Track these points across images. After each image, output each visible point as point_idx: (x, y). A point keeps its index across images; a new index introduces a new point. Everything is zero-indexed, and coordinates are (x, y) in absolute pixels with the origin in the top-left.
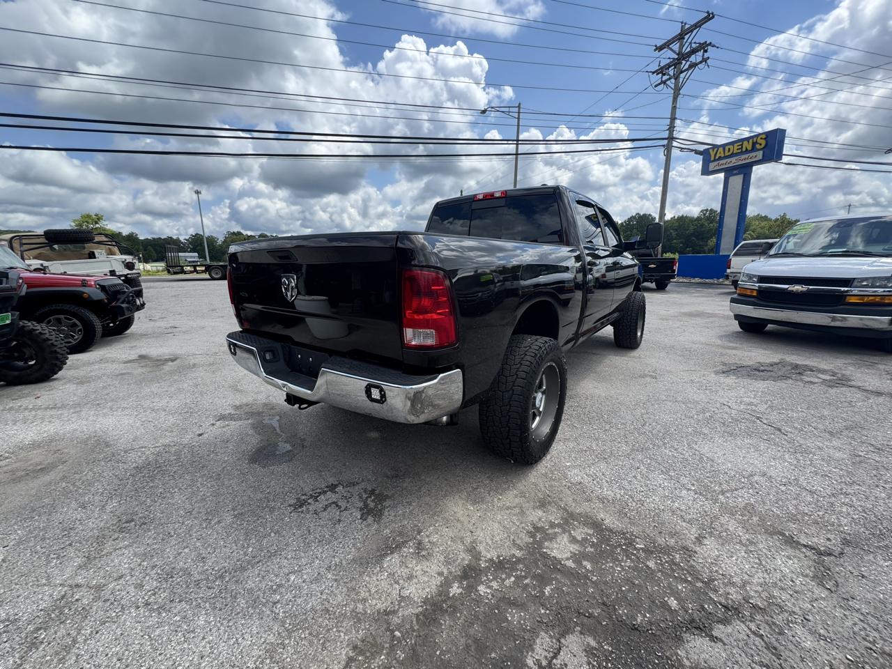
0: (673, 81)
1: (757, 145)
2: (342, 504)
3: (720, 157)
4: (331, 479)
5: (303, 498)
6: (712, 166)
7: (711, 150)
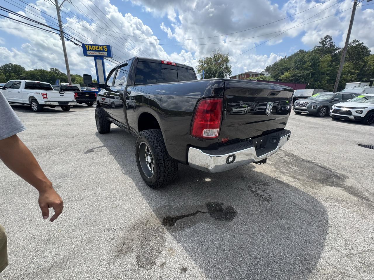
1: (105, 50)
2: (263, 189)
3: (91, 50)
4: (247, 192)
5: (262, 199)
6: (88, 53)
7: (86, 45)
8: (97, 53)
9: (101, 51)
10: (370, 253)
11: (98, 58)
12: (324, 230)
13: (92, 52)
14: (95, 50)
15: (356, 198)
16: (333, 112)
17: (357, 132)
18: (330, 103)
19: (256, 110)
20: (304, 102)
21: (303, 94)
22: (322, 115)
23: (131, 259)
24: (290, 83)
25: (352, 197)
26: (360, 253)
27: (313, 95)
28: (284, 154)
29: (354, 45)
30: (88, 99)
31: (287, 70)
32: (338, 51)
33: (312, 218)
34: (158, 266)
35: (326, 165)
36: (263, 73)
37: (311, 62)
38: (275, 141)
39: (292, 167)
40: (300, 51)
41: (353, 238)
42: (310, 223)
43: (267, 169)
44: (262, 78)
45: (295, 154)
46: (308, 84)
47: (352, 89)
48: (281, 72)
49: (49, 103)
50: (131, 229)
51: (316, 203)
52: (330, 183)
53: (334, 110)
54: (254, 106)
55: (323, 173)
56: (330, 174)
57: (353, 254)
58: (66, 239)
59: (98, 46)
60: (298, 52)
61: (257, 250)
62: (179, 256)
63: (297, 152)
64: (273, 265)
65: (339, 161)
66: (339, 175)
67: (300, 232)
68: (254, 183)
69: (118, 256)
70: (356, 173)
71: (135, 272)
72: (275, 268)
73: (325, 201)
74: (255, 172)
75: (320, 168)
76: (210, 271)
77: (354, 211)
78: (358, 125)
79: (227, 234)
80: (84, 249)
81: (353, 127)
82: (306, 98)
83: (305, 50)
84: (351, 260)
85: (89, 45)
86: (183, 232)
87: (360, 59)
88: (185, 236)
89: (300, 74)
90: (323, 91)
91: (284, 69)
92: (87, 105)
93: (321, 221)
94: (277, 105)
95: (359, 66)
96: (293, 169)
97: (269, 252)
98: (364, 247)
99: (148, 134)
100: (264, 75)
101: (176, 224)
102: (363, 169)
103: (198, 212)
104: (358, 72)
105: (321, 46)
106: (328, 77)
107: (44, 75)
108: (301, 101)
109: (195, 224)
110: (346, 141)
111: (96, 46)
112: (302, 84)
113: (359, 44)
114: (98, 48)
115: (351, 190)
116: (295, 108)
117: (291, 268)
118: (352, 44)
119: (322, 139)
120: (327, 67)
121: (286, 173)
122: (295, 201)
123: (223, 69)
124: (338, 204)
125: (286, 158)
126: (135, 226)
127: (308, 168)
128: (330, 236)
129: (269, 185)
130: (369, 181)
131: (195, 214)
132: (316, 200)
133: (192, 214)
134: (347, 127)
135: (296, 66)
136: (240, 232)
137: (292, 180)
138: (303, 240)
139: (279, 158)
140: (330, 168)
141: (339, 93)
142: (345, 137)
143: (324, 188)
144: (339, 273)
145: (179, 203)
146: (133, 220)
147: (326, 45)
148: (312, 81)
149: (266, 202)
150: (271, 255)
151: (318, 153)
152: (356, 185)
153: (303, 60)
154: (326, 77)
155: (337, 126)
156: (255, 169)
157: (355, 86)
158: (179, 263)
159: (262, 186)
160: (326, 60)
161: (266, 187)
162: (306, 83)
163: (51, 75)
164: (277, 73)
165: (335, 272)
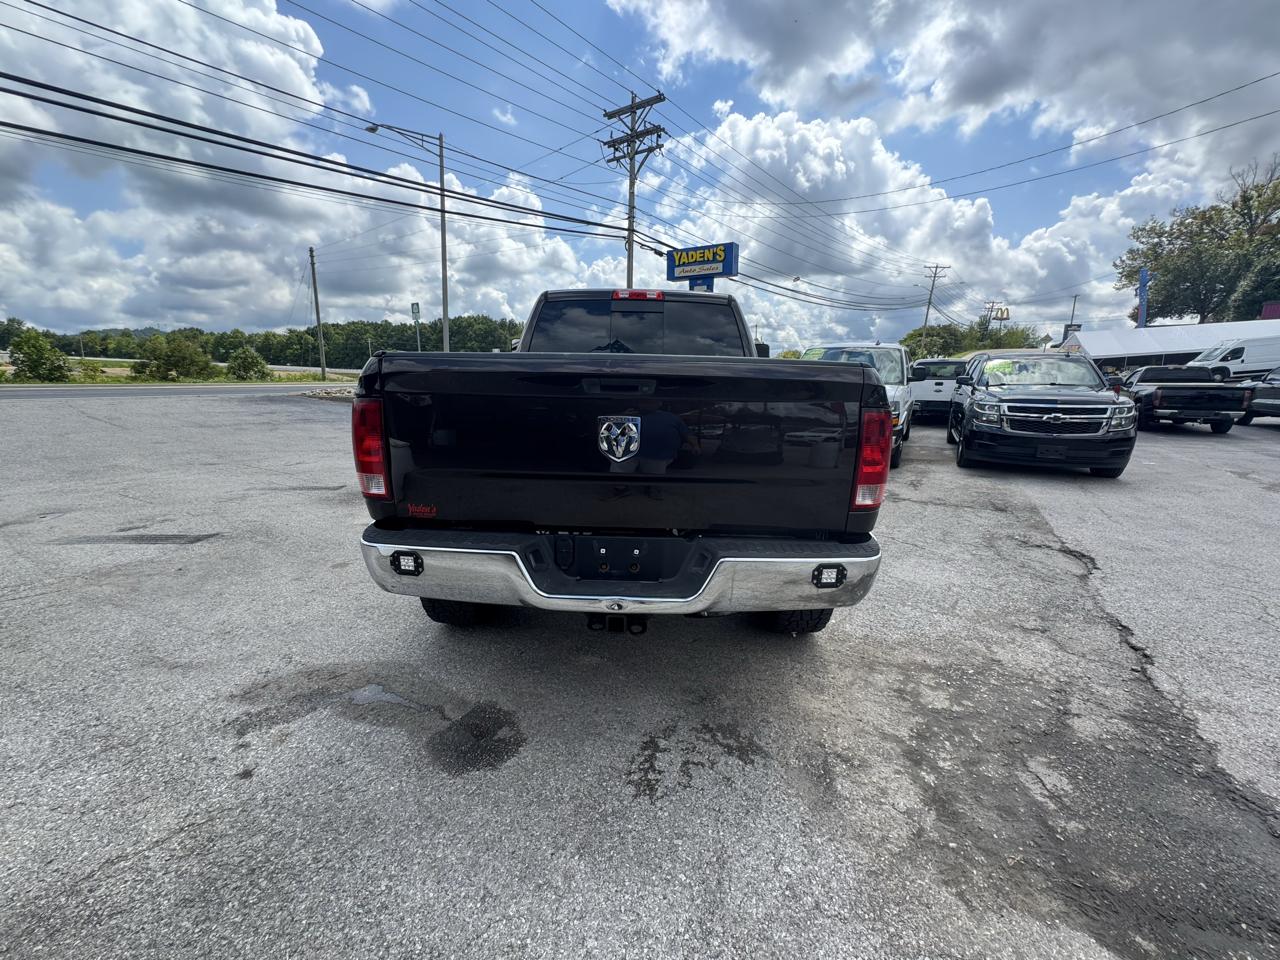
0: (628, 160)
1: (718, 257)
2: (698, 759)
3: (684, 263)
4: (633, 737)
5: (636, 778)
6: (678, 271)
7: (676, 252)
8: (697, 270)
9: (708, 262)
11: (699, 282)
13: (688, 268)
14: (696, 263)
23: (236, 712)
59: (702, 251)
62: (277, 752)
68: (705, 729)
69: (236, 697)
103: (438, 709)
109: (389, 725)
111: (698, 252)
114: (702, 255)
131: (428, 709)
158: (258, 760)
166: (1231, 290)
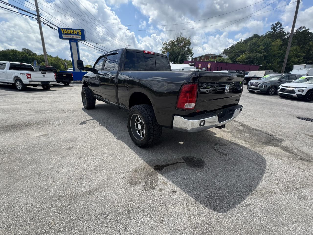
1: (79, 33)
2: (222, 148)
3: (66, 33)
4: (211, 150)
5: (222, 154)
6: (64, 36)
7: (61, 29)
8: (72, 37)
9: (75, 34)
10: (290, 182)
11: (73, 41)
12: (263, 171)
13: (67, 35)
14: (70, 34)
15: (288, 153)
16: (280, 91)
17: (298, 108)
18: (278, 83)
19: (217, 90)
20: (256, 82)
21: (256, 75)
22: (271, 93)
23: (140, 187)
24: (245, 64)
25: (285, 153)
26: (284, 183)
27: (265, 75)
28: (238, 125)
29: (301, 31)
30: (66, 79)
31: (242, 52)
32: (287, 36)
33: (256, 165)
34: (158, 191)
35: (270, 132)
36: (221, 55)
37: (264, 46)
38: (231, 112)
39: (244, 134)
40: (254, 35)
41: (281, 175)
42: (254, 168)
43: (226, 135)
44: (220, 60)
45: (246, 124)
46: (261, 66)
47: (299, 71)
48: (237, 55)
49: (33, 83)
50: (134, 172)
51: (259, 156)
52: (271, 144)
53: (281, 89)
54: (216, 87)
55: (267, 138)
56: (271, 138)
57: (280, 183)
58: (92, 178)
59: (73, 30)
60: (252, 36)
61: (219, 182)
62: (170, 185)
63: (249, 123)
64: (229, 189)
65: (280, 130)
66: (278, 139)
67: (248, 173)
68: (216, 145)
69: (131, 186)
70: (291, 137)
71: (144, 193)
72: (231, 190)
73: (266, 155)
74: (216, 137)
75: (265, 134)
76: (190, 192)
77: (285, 161)
78: (300, 102)
79: (199, 174)
80: (107, 183)
81: (295, 104)
82: (258, 78)
83: (258, 35)
84: (278, 186)
85: (64, 29)
86: (170, 174)
87: (306, 43)
88: (171, 175)
89: (254, 56)
90: (273, 72)
91: (240, 52)
92: (63, 84)
93: (262, 166)
94: (233, 86)
95: (305, 49)
96: (245, 135)
97: (227, 183)
98: (287, 179)
99: (140, 108)
100: (223, 57)
101: (164, 169)
102: (297, 134)
103: (177, 162)
104: (304, 55)
105: (272, 32)
106: (279, 59)
107: (16, 55)
108: (254, 81)
109: (177, 169)
110: (288, 114)
111: (71, 30)
112: (255, 65)
113: (305, 30)
114: (73, 32)
115: (286, 149)
116: (249, 87)
117: (240, 190)
118: (299, 30)
119: (270, 113)
120: (278, 50)
121: (240, 138)
122: (245, 155)
123: (185, 51)
124: (274, 157)
125: (240, 128)
126: (136, 170)
127: (256, 135)
128: (266, 175)
129: (227, 146)
130: (299, 143)
131: (176, 163)
132: (260, 155)
133: (174, 164)
134: (291, 104)
135: (251, 49)
136: (208, 173)
137: (244, 142)
138: (249, 176)
139: (234, 128)
140: (273, 135)
141: (285, 75)
142: (288, 111)
143: (267, 147)
144: (269, 192)
145: (163, 157)
146: (134, 167)
147: (277, 30)
148: (264, 63)
149: (224, 156)
150: (228, 184)
151: (265, 124)
152: (289, 145)
153: (257, 43)
154: (276, 59)
155: (283, 102)
156: (216, 136)
157: (301, 68)
158: (170, 189)
159: (222, 146)
160: (277, 44)
161: (225, 147)
162: (259, 64)
163: (23, 55)
164: (234, 55)
165: (267, 192)
166: (178, 58)
